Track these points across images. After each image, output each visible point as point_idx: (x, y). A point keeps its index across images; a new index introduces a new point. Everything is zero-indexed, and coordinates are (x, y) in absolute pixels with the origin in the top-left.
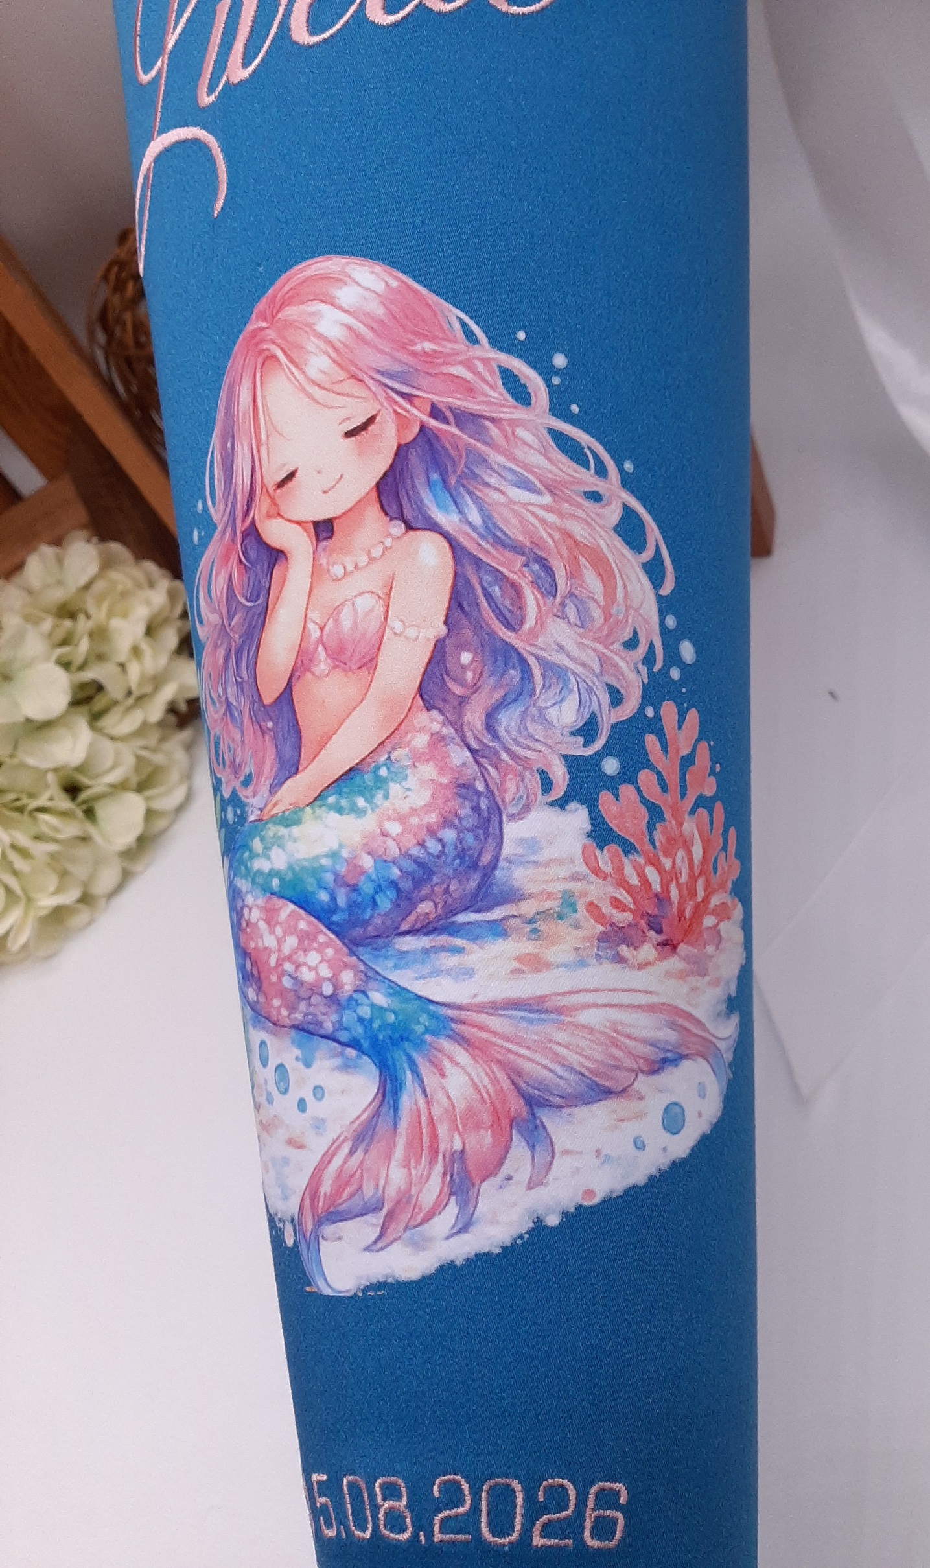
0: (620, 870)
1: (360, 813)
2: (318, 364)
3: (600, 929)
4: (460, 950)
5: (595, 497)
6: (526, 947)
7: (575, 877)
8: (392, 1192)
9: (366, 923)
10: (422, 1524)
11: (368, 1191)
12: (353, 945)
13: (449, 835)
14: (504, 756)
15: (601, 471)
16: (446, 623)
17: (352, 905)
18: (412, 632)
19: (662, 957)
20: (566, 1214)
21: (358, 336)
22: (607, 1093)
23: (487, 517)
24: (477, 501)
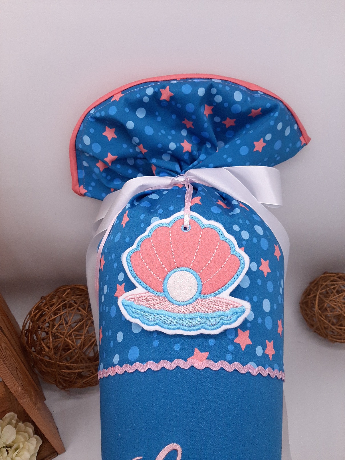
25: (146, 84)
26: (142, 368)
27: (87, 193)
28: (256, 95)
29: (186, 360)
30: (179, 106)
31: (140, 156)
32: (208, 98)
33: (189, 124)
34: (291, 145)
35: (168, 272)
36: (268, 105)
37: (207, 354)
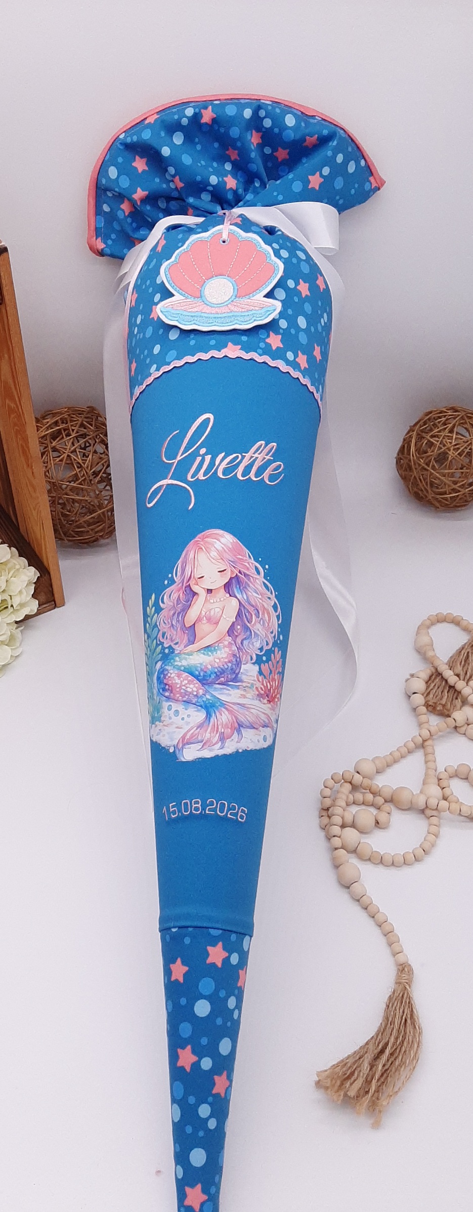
0: (263, 681)
1: (210, 656)
2: (214, 554)
3: (257, 693)
4: (229, 690)
5: (269, 598)
6: (243, 693)
7: (254, 681)
8: (206, 738)
9: (207, 680)
10: (204, 809)
11: (200, 738)
12: (203, 684)
13: (230, 665)
14: (244, 650)
15: (272, 593)
16: (236, 618)
17: (204, 676)
18: (228, 619)
19: (267, 703)
20: (243, 750)
21: (224, 550)
22: (254, 728)
23: (247, 597)
24: (246, 594)
25: (186, 104)
26: (179, 363)
27: (105, 247)
28: (312, 121)
29: (220, 351)
30: (222, 130)
31: (175, 194)
32: (255, 122)
33: (234, 155)
34: (356, 186)
35: (206, 280)
36: (325, 132)
37: (240, 346)
